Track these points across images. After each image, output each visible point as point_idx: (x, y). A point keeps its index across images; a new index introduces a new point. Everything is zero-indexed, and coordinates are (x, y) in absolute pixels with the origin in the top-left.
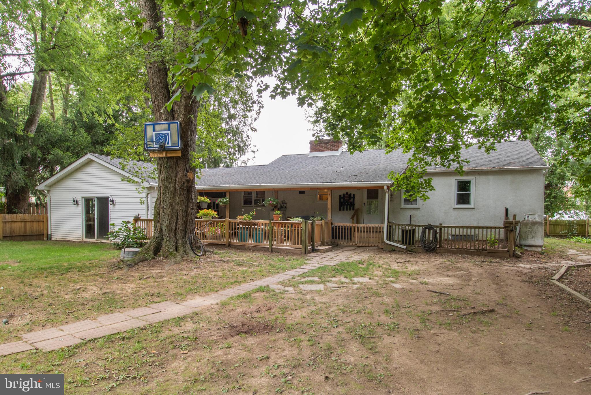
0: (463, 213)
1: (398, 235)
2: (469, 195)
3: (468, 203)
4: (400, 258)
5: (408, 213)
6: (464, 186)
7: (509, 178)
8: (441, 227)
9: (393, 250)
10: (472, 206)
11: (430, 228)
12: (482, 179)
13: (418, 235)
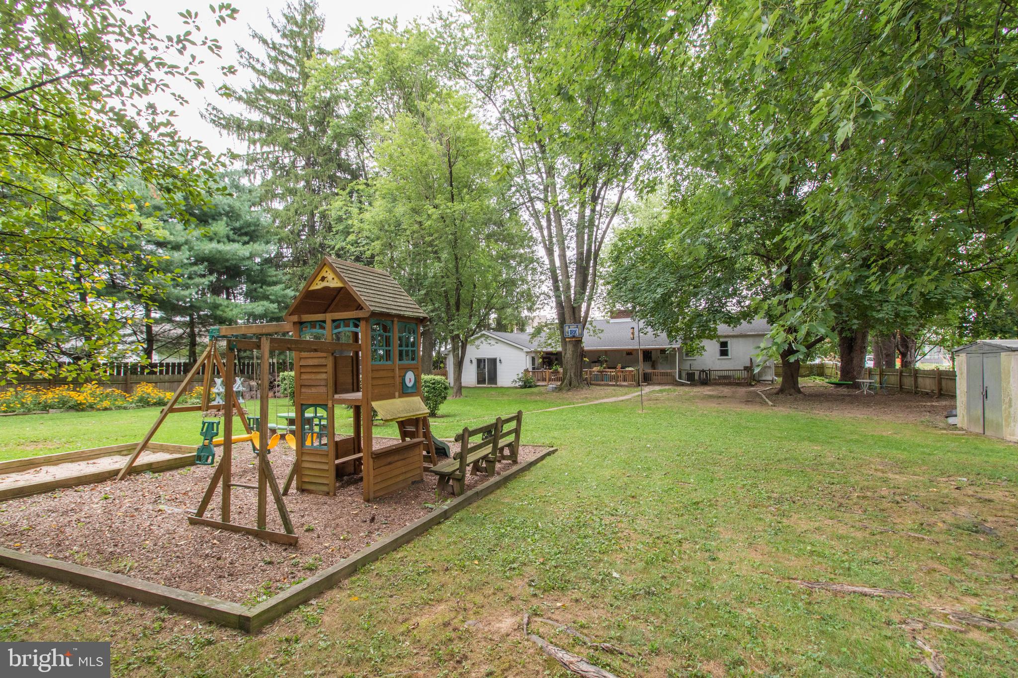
0: (724, 361)
1: (684, 375)
2: (727, 351)
3: (727, 355)
4: (687, 389)
5: (689, 363)
6: (724, 345)
7: (751, 339)
8: (710, 370)
9: (683, 385)
10: (729, 357)
11: (703, 371)
12: (735, 340)
13: (696, 377)
